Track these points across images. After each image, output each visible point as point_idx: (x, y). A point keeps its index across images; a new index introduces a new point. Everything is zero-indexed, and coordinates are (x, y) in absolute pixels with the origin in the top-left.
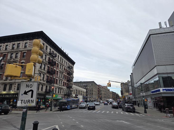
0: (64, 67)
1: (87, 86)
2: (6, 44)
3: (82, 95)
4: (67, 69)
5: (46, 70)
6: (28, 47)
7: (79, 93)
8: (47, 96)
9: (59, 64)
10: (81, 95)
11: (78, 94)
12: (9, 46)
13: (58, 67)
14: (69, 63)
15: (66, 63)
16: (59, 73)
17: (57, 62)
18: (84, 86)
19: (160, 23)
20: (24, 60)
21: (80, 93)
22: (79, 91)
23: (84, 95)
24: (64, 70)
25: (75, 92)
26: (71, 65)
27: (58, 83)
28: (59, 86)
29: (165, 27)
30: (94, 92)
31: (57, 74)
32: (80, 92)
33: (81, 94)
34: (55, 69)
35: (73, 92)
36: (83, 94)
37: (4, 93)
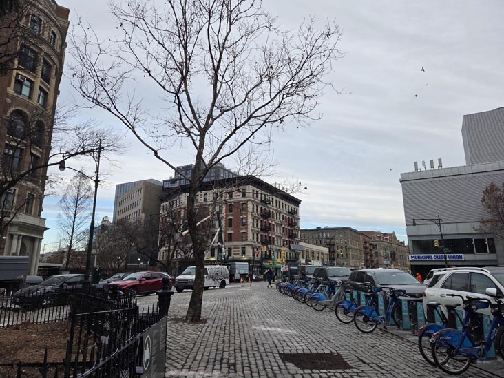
0: (282, 214)
1: (333, 238)
2: (204, 192)
3: (320, 259)
4: (288, 217)
5: (259, 226)
6: (233, 197)
7: (313, 256)
8: (264, 264)
9: (274, 212)
10: (318, 260)
11: (311, 259)
12: (208, 195)
13: (273, 217)
14: (290, 205)
15: (285, 207)
16: (276, 227)
17: (271, 211)
18: (328, 238)
19: (416, 163)
20: (232, 215)
21: (316, 255)
22: (313, 253)
23: (325, 260)
24: (283, 219)
25: (305, 253)
26: (293, 207)
27: (276, 242)
28: (278, 248)
29: (423, 169)
30: (351, 253)
31: (274, 229)
32: (315, 253)
33: (318, 257)
34: (270, 222)
35: (300, 256)
36: (322, 259)
37: (213, 259)
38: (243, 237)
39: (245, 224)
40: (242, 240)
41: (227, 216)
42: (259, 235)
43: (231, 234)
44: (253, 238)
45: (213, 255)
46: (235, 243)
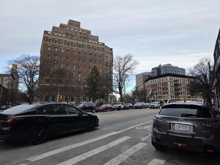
0: (186, 84)
5: (174, 89)
9: (182, 83)
13: (181, 85)
20: (164, 86)
27: (183, 94)
31: (181, 89)
34: (179, 87)
37: (159, 100)
38: (167, 93)
39: (167, 89)
40: (167, 94)
41: (162, 87)
42: (174, 92)
43: (164, 92)
44: (171, 93)
45: (159, 99)
46: (165, 95)
